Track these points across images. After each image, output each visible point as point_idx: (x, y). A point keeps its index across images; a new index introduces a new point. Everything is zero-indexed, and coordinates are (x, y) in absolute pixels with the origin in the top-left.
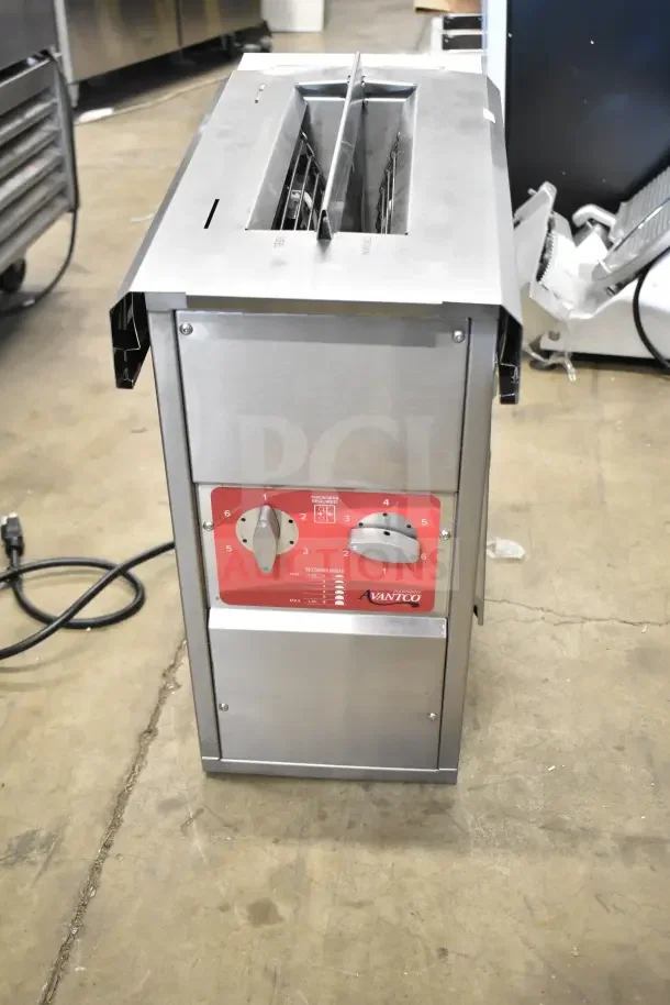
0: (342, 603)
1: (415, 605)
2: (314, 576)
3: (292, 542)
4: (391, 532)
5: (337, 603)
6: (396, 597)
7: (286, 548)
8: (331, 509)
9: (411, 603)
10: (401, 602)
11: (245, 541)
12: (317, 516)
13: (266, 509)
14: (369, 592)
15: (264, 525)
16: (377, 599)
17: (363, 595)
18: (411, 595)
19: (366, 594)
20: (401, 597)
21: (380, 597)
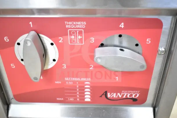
0: (89, 100)
1: (135, 100)
2: (71, 83)
3: (54, 60)
4: (124, 49)
5: (86, 100)
6: (123, 95)
7: (51, 64)
8: (80, 33)
9: (132, 99)
10: (127, 98)
11: (22, 60)
12: (71, 40)
13: (33, 33)
14: (106, 92)
15: (29, 44)
16: (111, 97)
17: (103, 94)
18: (133, 94)
19: (104, 94)
20: (127, 95)
21: (113, 95)
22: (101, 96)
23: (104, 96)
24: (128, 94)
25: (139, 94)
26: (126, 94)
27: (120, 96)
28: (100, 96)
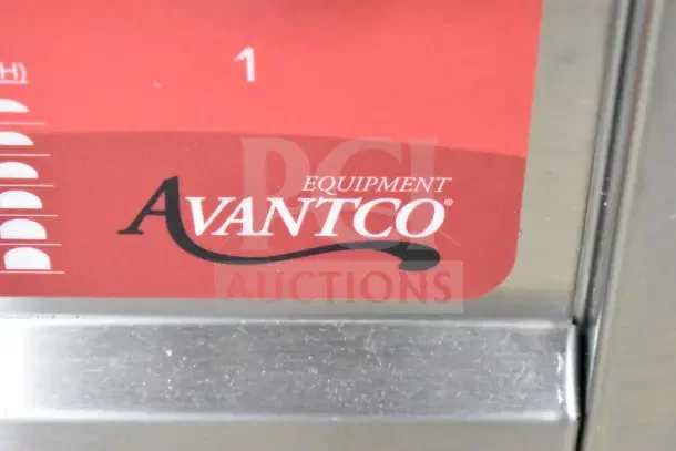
16: (221, 232)
17: (147, 211)
18: (397, 203)
19: (160, 205)
20: (347, 215)
21: (231, 220)
22: (134, 229)
23: (156, 226)
24: (357, 202)
25: (449, 202)
26: (338, 204)
27: (294, 228)
28: (127, 224)
